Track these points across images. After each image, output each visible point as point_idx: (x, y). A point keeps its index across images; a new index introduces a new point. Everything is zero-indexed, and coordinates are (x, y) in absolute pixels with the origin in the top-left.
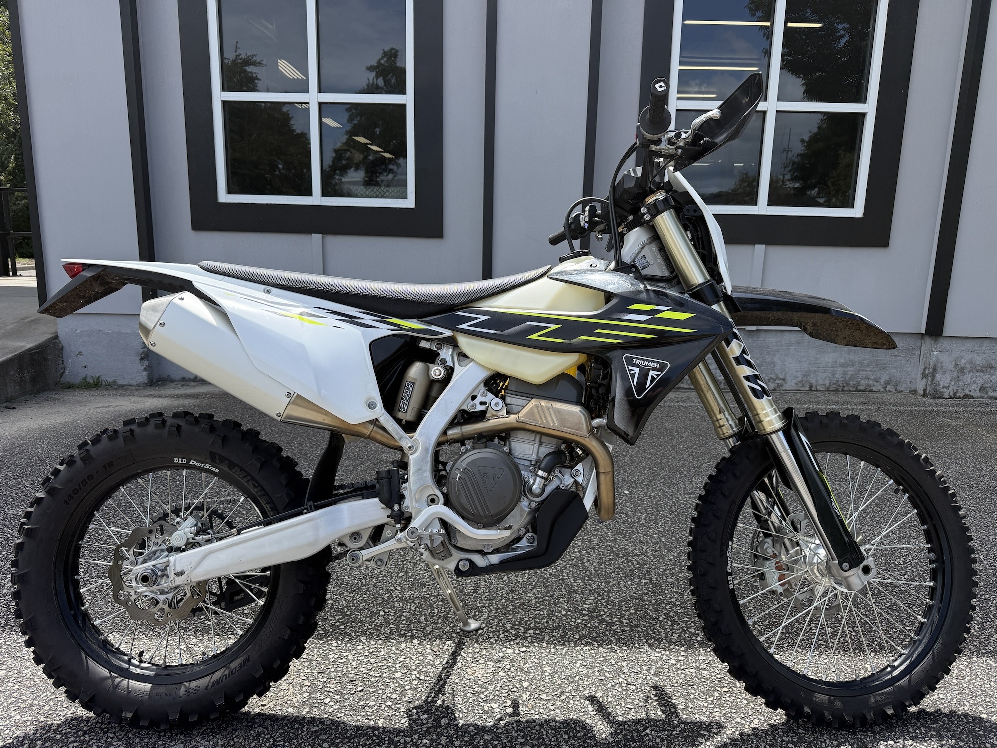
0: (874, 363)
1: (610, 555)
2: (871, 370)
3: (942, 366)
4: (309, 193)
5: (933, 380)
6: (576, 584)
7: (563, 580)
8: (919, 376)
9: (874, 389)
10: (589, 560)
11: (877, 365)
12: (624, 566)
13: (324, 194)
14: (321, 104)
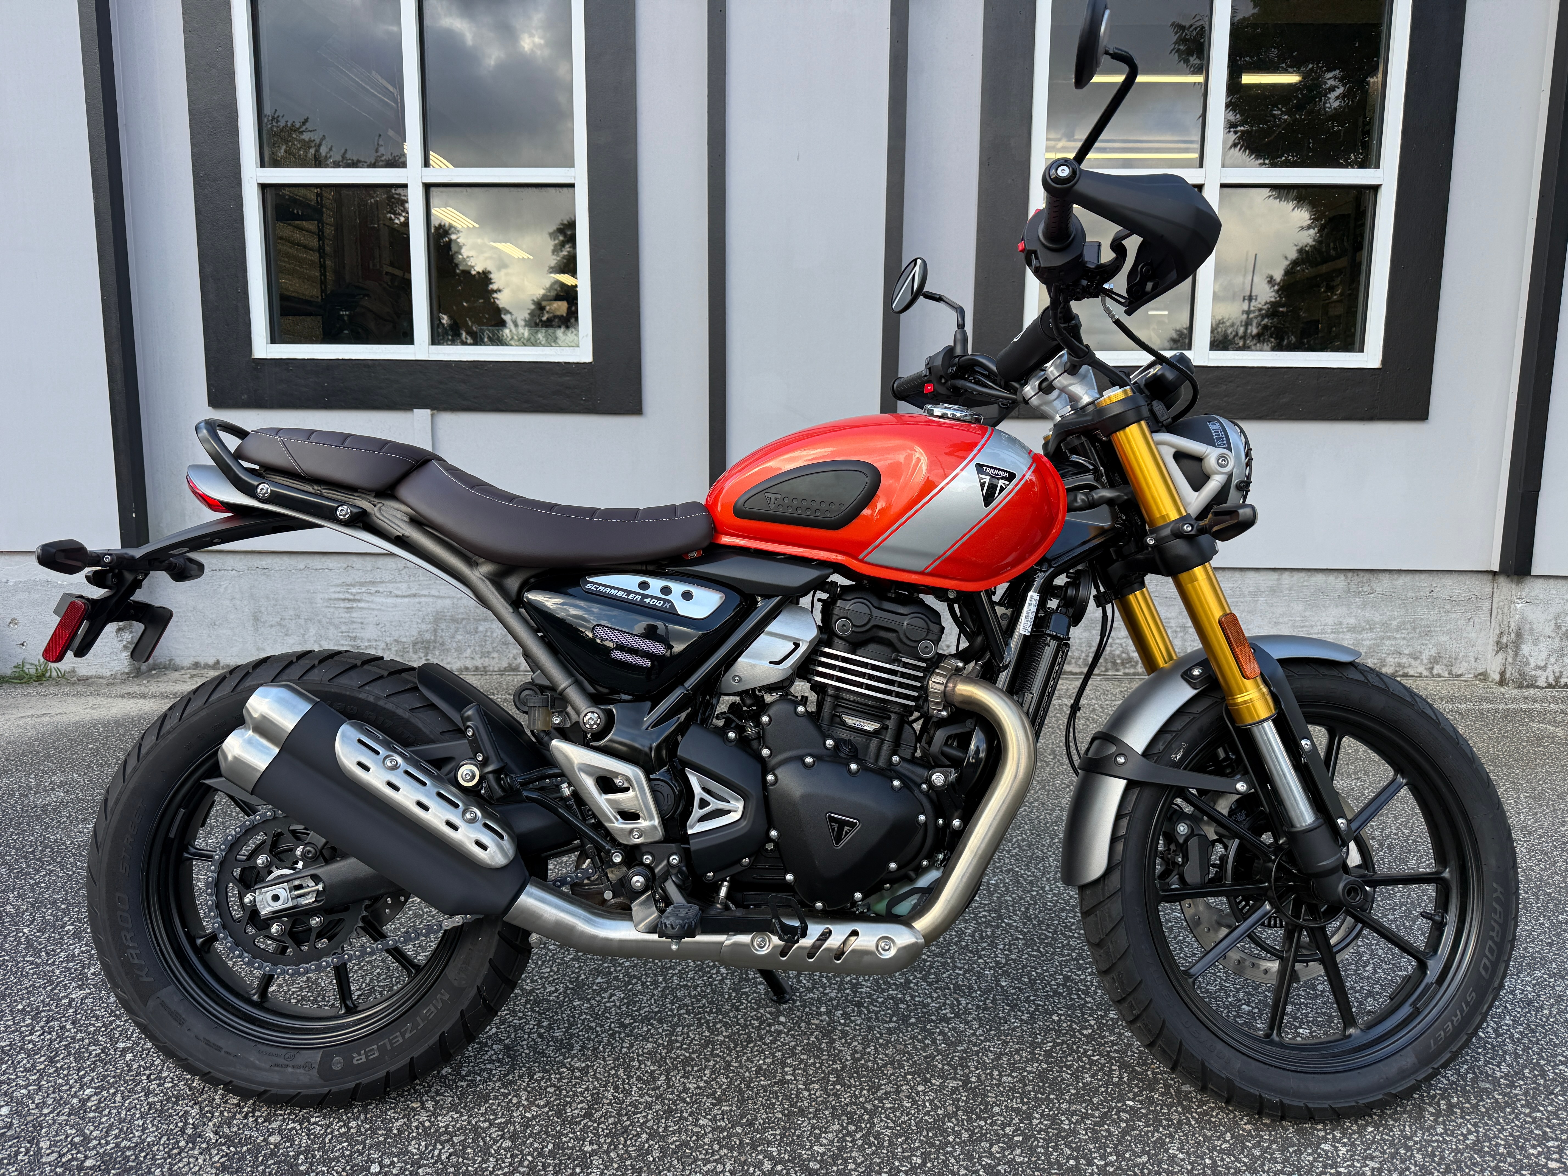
0: (1409, 626)
1: (891, 1021)
2: (1404, 638)
3: (1531, 629)
5: (1516, 654)
6: (806, 1094)
7: (783, 1082)
8: (1491, 648)
9: (1411, 672)
10: (845, 1034)
11: (1414, 629)
12: (915, 1047)
13: (434, 341)
14: (429, 188)
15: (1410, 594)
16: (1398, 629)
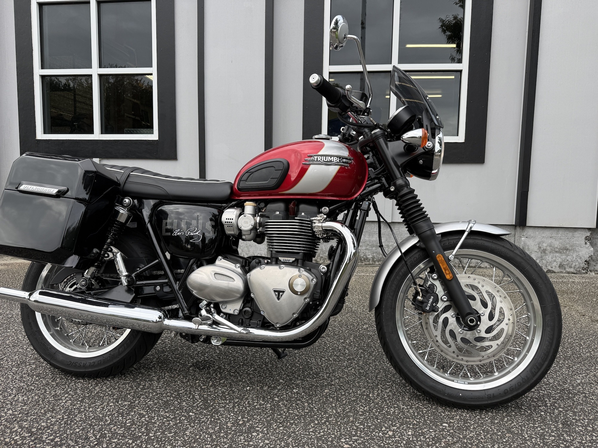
3: (528, 248)
4: (91, 132)
13: (102, 133)
14: (101, 76)
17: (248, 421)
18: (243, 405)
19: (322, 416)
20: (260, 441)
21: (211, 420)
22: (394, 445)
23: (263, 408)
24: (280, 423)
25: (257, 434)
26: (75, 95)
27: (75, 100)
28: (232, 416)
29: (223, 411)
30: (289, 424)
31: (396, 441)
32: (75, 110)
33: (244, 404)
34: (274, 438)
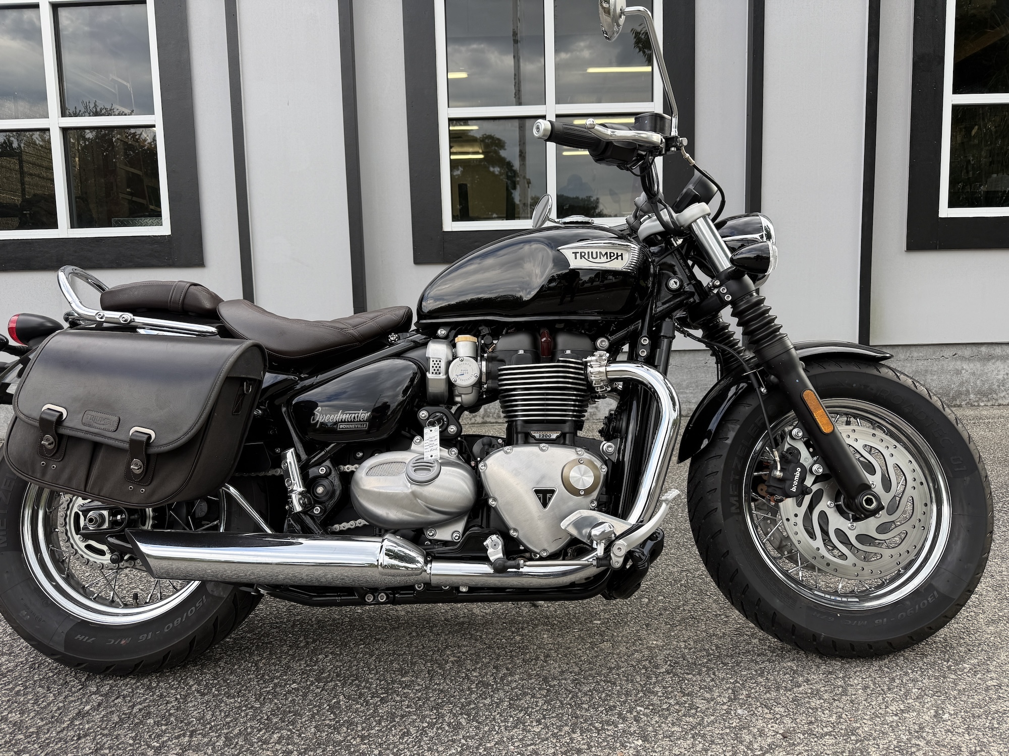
0: (693, 385)
2: (692, 393)
4: (54, 225)
11: (697, 386)
13: (72, 227)
14: (65, 131)
15: (693, 365)
16: (687, 387)
17: (314, 641)
18: (308, 623)
19: (423, 625)
20: (328, 664)
21: (258, 645)
22: (520, 651)
23: (339, 623)
24: (361, 640)
25: (326, 656)
26: (21, 162)
27: (22, 172)
28: (290, 637)
29: (277, 632)
30: (374, 640)
31: (523, 647)
32: (23, 190)
33: (310, 622)
34: (350, 658)
